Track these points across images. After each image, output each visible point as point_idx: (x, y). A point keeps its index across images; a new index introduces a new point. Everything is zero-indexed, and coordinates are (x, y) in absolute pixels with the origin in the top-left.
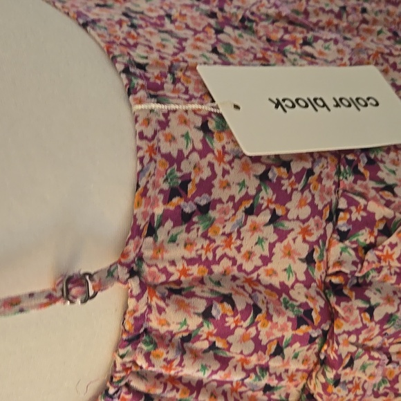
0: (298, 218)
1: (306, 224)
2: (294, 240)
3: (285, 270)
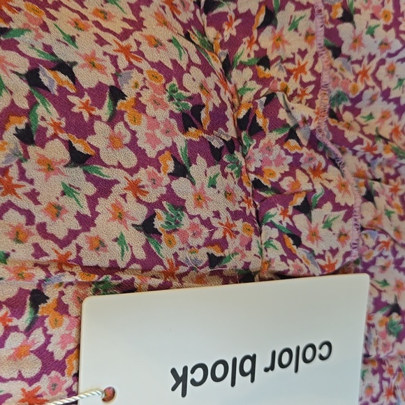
0: (120, 166)
1: (136, 177)
2: (124, 196)
3: (116, 240)
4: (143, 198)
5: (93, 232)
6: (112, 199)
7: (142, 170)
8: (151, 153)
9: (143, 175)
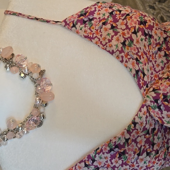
4: (124, 36)
5: (111, 43)
6: (117, 36)
7: (126, 30)
8: (130, 27)
9: (126, 31)
